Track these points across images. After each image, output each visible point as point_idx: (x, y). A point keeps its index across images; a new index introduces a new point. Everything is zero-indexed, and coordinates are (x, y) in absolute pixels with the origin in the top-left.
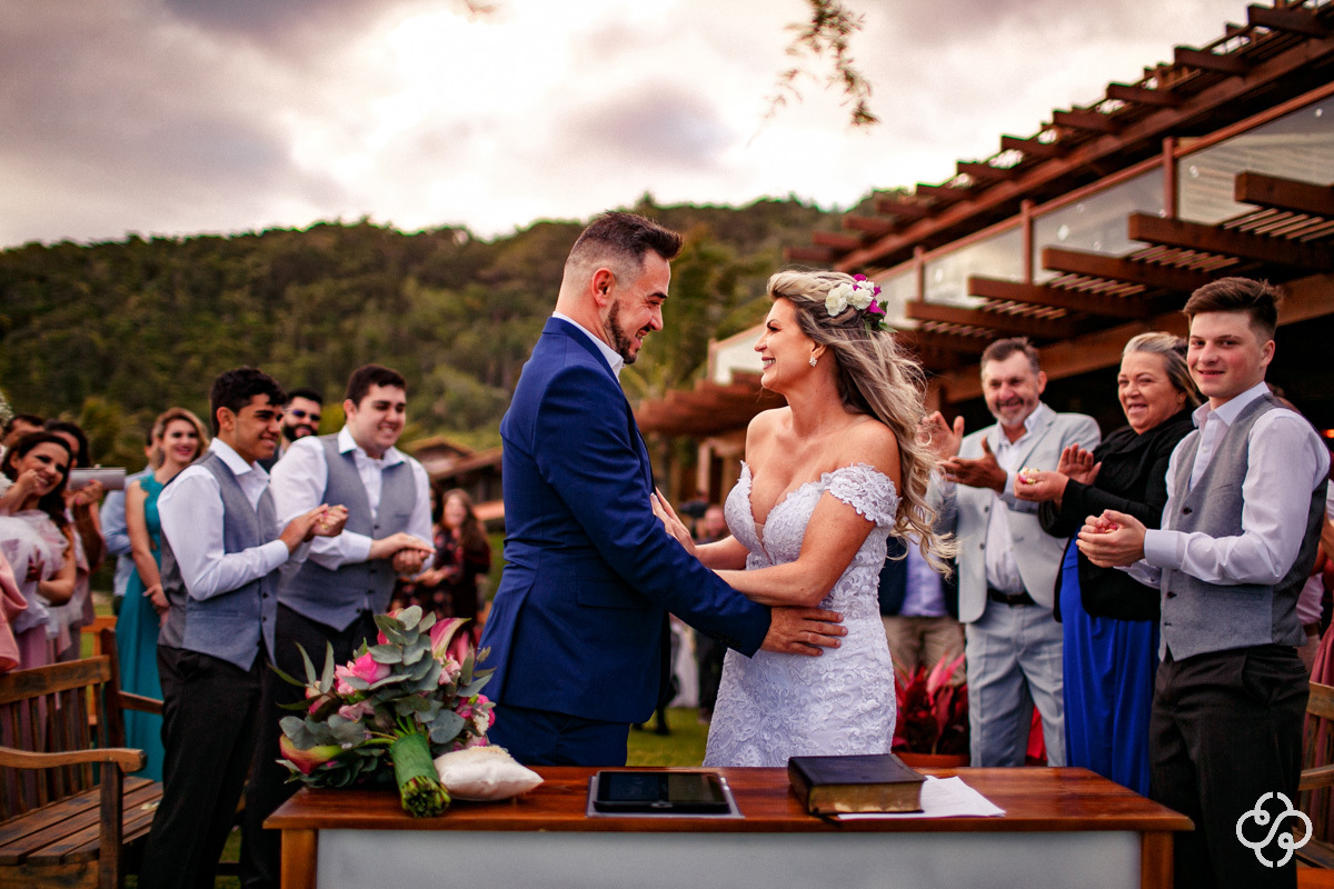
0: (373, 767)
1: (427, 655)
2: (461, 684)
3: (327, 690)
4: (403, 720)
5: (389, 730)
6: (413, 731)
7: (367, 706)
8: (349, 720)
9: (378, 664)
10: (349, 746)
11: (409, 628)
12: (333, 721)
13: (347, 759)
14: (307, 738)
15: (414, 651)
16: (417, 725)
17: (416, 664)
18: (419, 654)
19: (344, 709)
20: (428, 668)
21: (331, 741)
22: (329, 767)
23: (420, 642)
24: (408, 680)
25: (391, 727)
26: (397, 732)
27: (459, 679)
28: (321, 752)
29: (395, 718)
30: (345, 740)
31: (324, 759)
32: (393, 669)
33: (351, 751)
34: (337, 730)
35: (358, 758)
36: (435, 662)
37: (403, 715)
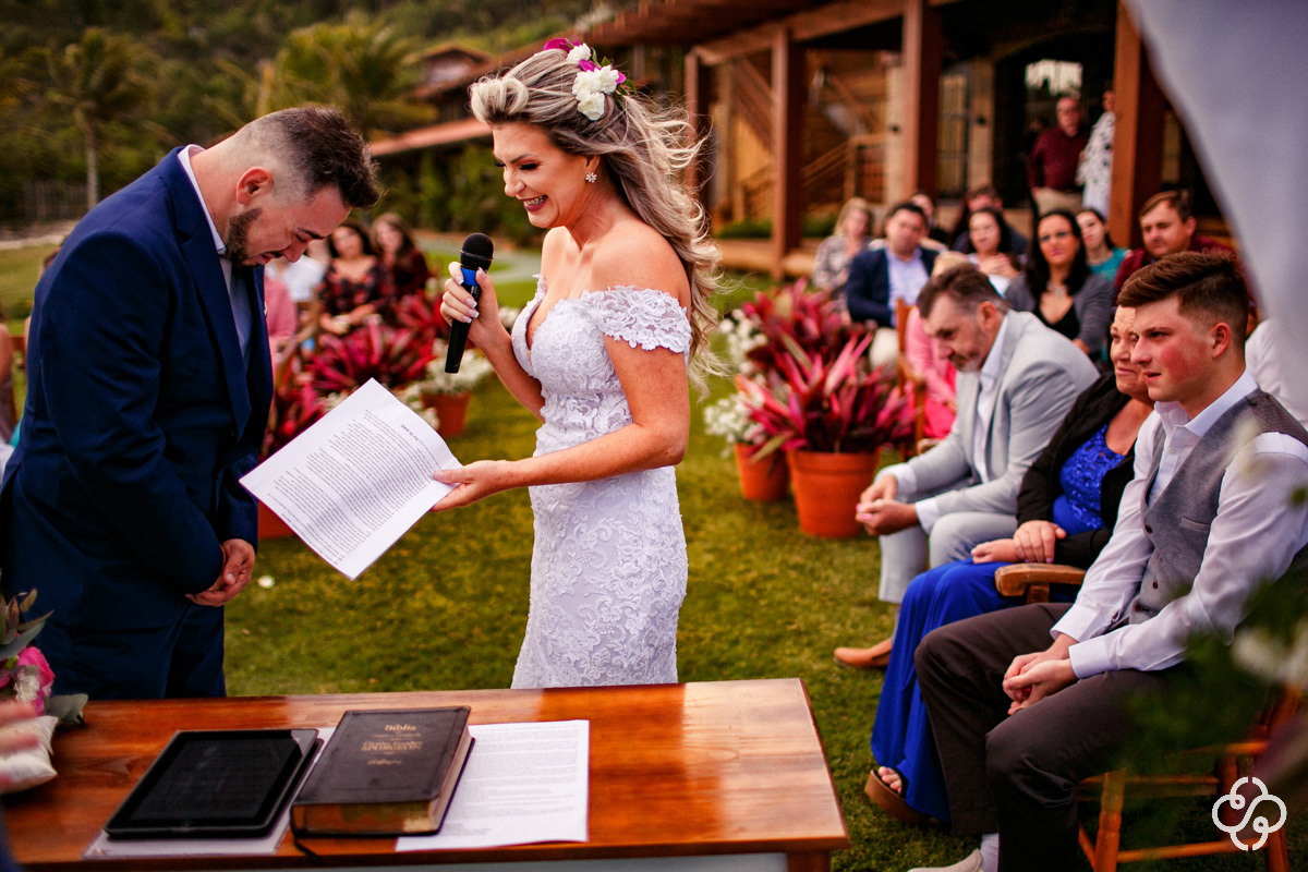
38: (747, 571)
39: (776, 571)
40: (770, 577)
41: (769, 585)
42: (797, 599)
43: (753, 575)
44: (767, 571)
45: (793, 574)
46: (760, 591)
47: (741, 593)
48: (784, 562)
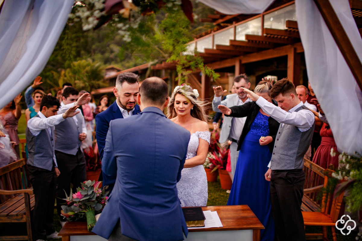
0: (82, 217)
1: (93, 192)
2: (102, 195)
3: (71, 200)
4: (88, 207)
5: (85, 209)
6: (91, 210)
7: (80, 204)
8: (76, 207)
9: (82, 195)
10: (77, 212)
11: (89, 186)
12: (72, 207)
13: (76, 215)
14: (67, 211)
15: (90, 191)
16: (91, 208)
17: (90, 194)
18: (91, 192)
19: (75, 204)
20: (93, 195)
21: (72, 211)
22: (72, 217)
23: (91, 189)
24: (89, 198)
25: (86, 209)
26: (87, 209)
27: (101, 194)
28: (70, 213)
29: (86, 207)
30: (75, 211)
31: (71, 215)
32: (86, 196)
33: (77, 213)
34: (73, 209)
35: (79, 215)
36: (95, 193)
37: (89, 205)
38: (211, 197)
39: (218, 197)
40: (217, 198)
41: (217, 200)
42: (224, 202)
43: (213, 198)
44: (216, 197)
45: (222, 198)
46: (216, 201)
47: (211, 201)
48: (219, 195)
